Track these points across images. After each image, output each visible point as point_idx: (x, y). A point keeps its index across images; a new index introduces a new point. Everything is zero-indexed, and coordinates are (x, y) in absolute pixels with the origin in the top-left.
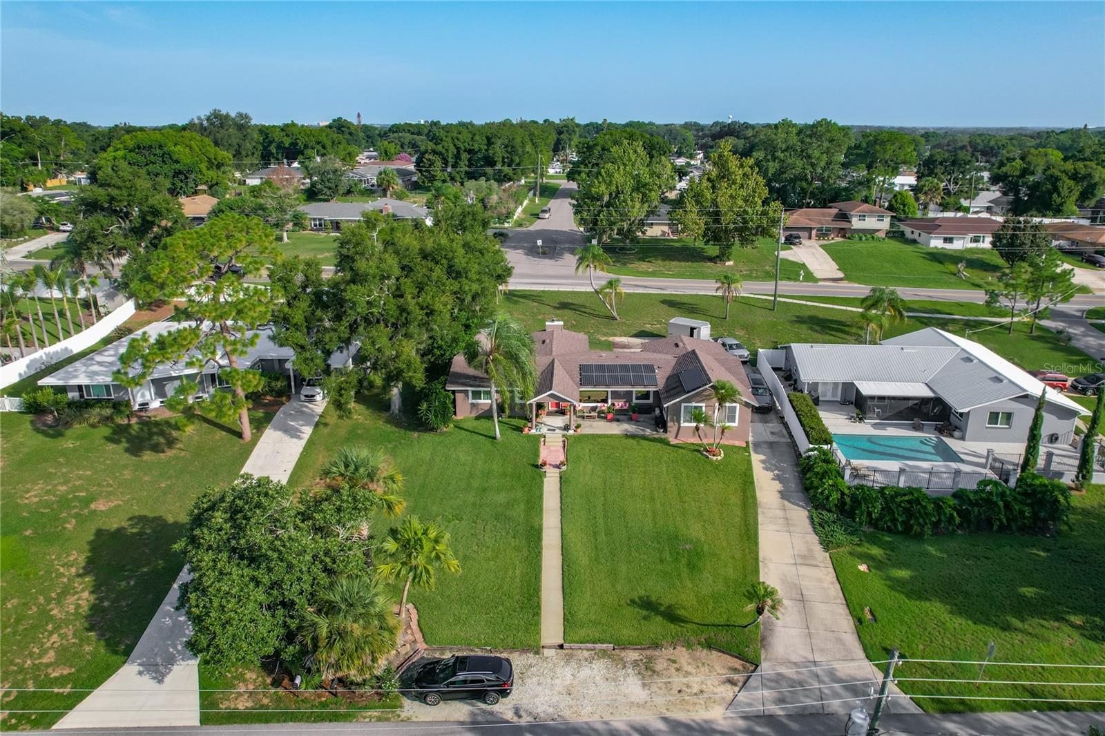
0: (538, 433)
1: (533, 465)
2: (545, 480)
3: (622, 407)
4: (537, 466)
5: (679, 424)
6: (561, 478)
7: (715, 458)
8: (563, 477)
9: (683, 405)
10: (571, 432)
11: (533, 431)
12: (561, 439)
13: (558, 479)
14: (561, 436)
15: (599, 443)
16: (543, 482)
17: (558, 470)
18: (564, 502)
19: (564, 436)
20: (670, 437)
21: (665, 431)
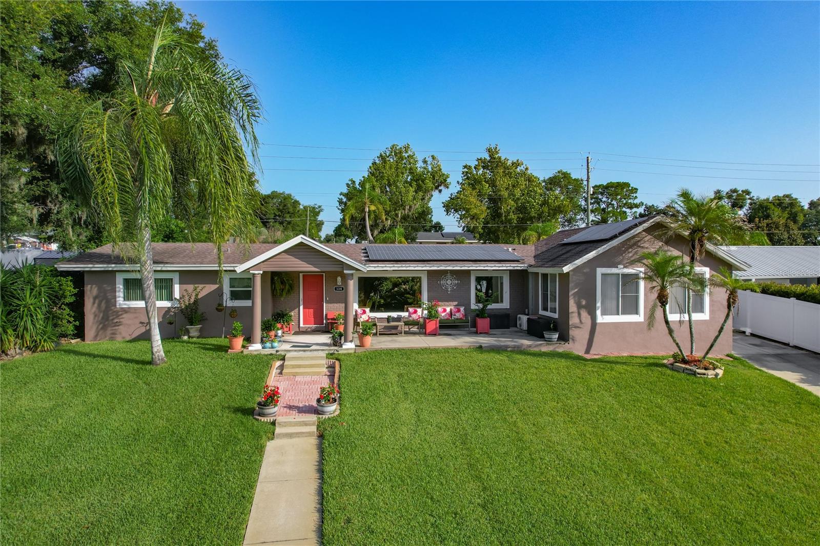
0: (268, 351)
1: (238, 410)
2: (270, 446)
3: (451, 314)
4: (250, 412)
5: (594, 318)
6: (321, 436)
7: (711, 373)
8: (330, 434)
9: (600, 271)
10: (349, 346)
11: (256, 347)
12: (324, 362)
13: (314, 441)
14: (323, 354)
15: (419, 364)
16: (261, 450)
17: (313, 418)
18: (332, 505)
19: (330, 355)
20: (577, 347)
21: (564, 338)
